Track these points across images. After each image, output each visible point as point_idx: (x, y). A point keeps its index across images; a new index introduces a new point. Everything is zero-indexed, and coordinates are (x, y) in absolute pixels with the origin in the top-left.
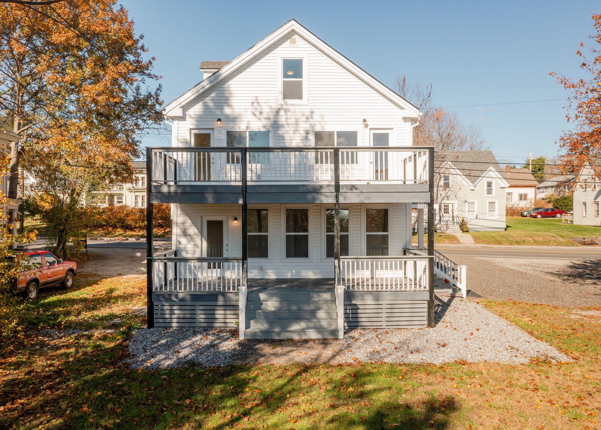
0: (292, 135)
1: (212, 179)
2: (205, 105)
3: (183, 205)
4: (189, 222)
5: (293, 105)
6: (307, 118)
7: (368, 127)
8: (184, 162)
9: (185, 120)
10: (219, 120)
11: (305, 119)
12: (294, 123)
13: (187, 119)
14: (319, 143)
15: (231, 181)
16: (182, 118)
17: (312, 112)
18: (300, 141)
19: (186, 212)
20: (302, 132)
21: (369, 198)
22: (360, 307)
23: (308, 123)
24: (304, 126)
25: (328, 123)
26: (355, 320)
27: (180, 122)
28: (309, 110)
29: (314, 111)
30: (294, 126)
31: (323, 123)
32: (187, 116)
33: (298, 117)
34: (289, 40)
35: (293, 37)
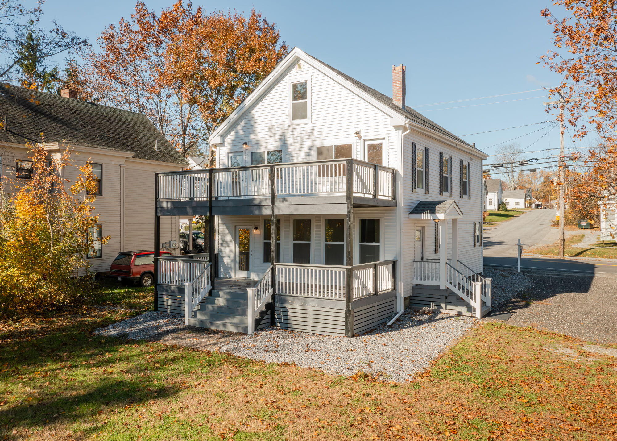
0: (298, 152)
1: (242, 194)
2: (237, 132)
3: (223, 217)
4: (226, 231)
5: (297, 125)
6: (310, 136)
7: (362, 139)
8: (223, 181)
9: (224, 146)
10: (246, 144)
11: (307, 137)
12: (299, 141)
13: (226, 145)
14: (320, 157)
15: (255, 195)
16: (222, 144)
17: (313, 129)
18: (304, 157)
19: (224, 223)
20: (306, 149)
21: (296, 210)
22: (289, 310)
23: (310, 140)
24: (307, 143)
25: (326, 138)
26: (285, 322)
27: (221, 148)
28: (311, 128)
29: (315, 128)
30: (299, 143)
31: (322, 139)
32: (226, 143)
33: (303, 135)
34: (296, 66)
35: (299, 62)
